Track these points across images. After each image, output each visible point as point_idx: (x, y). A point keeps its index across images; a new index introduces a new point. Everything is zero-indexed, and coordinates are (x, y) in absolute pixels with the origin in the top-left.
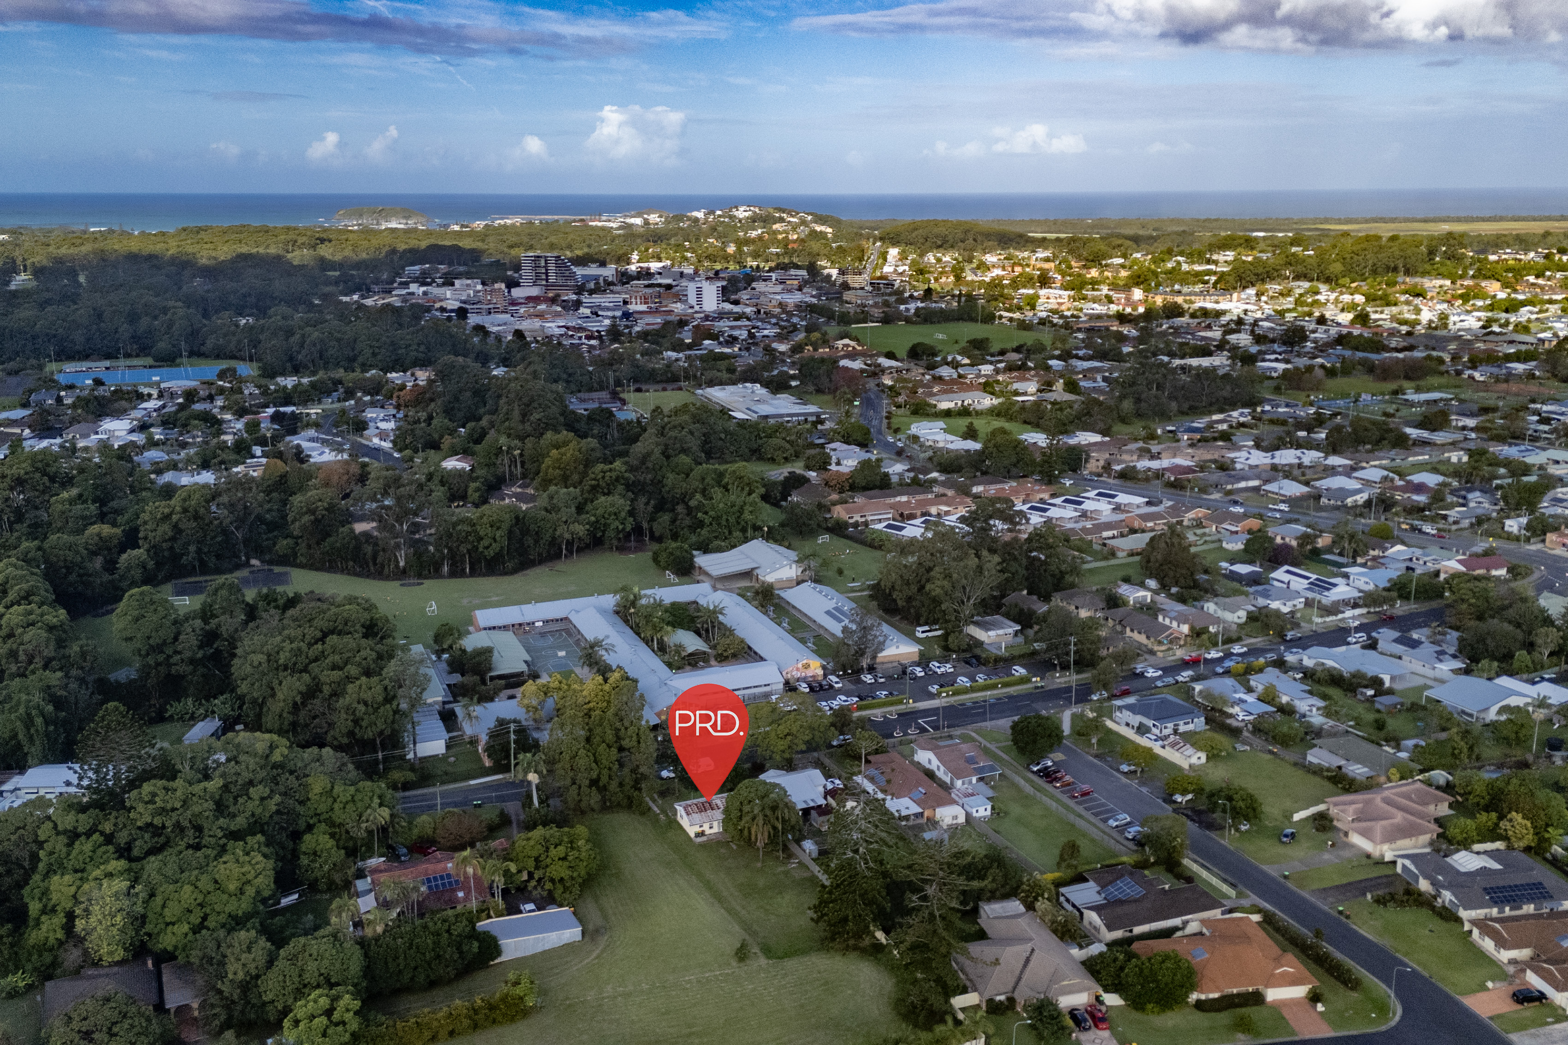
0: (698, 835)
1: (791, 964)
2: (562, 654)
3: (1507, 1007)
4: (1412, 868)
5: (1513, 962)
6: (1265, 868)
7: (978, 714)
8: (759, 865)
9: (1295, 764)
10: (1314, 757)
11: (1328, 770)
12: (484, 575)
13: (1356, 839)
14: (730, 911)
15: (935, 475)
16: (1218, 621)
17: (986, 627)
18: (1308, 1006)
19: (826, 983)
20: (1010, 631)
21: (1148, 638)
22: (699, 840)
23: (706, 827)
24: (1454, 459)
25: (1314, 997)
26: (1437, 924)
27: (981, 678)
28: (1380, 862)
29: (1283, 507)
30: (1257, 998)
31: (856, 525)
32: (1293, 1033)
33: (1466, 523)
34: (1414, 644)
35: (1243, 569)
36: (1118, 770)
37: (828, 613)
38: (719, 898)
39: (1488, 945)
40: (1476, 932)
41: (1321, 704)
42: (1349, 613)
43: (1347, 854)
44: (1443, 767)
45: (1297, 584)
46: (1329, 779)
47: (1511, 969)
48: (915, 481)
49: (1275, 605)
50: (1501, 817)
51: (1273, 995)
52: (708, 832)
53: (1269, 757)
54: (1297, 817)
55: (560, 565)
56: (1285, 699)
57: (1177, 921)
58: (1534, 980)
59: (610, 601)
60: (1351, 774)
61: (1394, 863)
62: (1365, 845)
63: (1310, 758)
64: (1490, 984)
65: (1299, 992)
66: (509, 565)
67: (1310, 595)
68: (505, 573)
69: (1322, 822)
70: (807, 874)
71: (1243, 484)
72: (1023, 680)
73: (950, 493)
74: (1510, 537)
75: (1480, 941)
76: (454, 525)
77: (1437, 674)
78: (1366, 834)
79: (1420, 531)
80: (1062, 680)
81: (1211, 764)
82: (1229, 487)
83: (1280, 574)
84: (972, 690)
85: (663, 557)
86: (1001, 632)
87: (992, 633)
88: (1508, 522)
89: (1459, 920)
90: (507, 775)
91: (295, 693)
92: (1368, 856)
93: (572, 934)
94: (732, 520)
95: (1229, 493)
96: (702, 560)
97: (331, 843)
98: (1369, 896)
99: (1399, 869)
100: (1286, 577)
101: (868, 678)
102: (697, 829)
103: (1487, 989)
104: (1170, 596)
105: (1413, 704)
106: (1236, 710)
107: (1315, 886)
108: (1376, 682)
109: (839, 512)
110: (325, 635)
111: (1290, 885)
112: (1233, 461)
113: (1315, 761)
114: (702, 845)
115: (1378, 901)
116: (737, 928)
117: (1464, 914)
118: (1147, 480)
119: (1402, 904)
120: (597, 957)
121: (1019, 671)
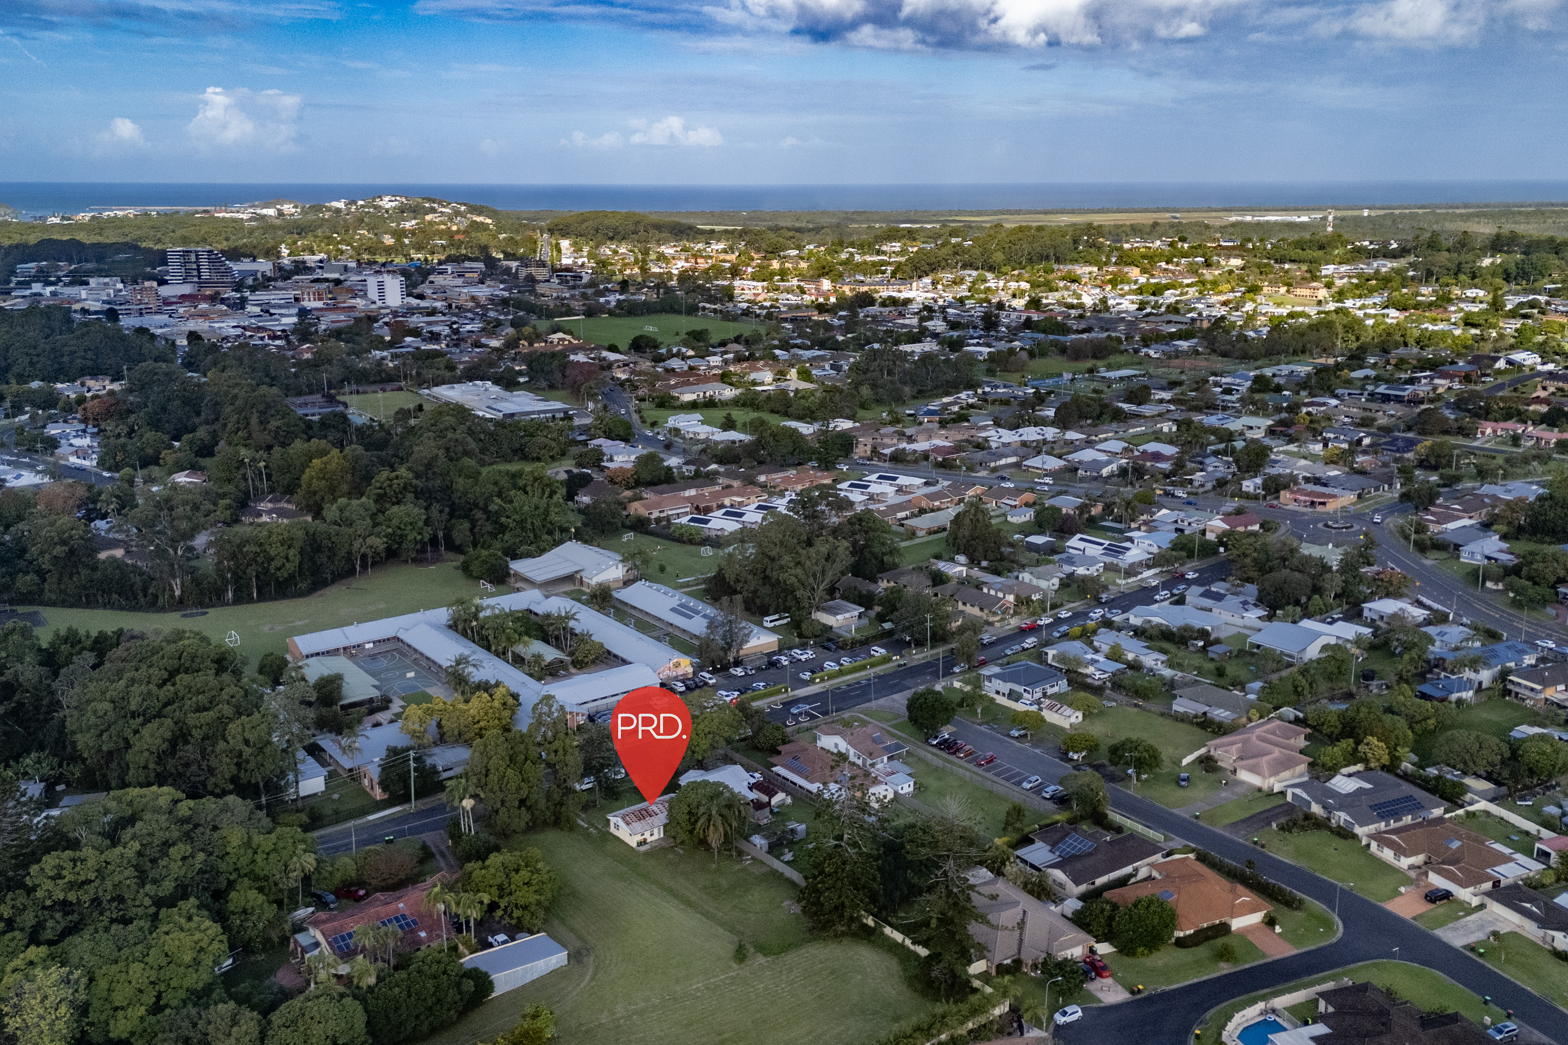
0: (640, 844)
1: (791, 958)
2: (411, 675)
3: (1423, 907)
4: (1305, 795)
5: (1411, 867)
6: (1176, 811)
7: (858, 696)
8: (714, 866)
9: (1162, 715)
10: (1180, 706)
11: (1196, 716)
12: (274, 599)
13: (1245, 776)
14: (705, 914)
15: (714, 466)
16: (1037, 589)
17: (833, 611)
18: (1267, 930)
19: (833, 972)
20: (856, 613)
21: (982, 609)
22: (643, 848)
23: (647, 835)
24: (1166, 429)
25: (1270, 922)
26: (1337, 842)
27: (846, 661)
28: (1270, 794)
29: (1048, 480)
30: (1223, 929)
31: (658, 520)
32: (1264, 956)
33: (1209, 486)
34: (1218, 597)
35: (1038, 540)
36: (1009, 736)
37: (673, 610)
38: (689, 904)
39: (1387, 855)
40: (1374, 845)
41: (1163, 658)
42: (1147, 573)
43: (1238, 790)
44: (1289, 704)
45: (1094, 551)
46: (1198, 724)
47: (1413, 874)
48: (698, 474)
49: (1081, 571)
50: (1358, 742)
51: (1237, 924)
52: (649, 839)
53: (1135, 710)
54: (1185, 762)
55: (358, 582)
56: (1130, 656)
57: (1128, 869)
58: (1436, 881)
59: (443, 614)
60: (1217, 719)
61: (1283, 793)
62: (1254, 780)
63: (1175, 707)
64: (1402, 889)
65: (1256, 918)
66: (303, 585)
67: (1108, 560)
68: (300, 594)
69: (1208, 763)
70: (765, 869)
71: (1003, 462)
72: (886, 660)
73: (736, 484)
74: (1248, 496)
75: (1378, 853)
76: (240, 546)
77: (1246, 622)
78: (1254, 770)
79: (1173, 495)
80: (920, 656)
81: (1087, 722)
82: (993, 464)
83: (1074, 542)
84: (841, 673)
85: (475, 568)
86: (847, 615)
87: (840, 617)
88: (1245, 483)
89: (1354, 837)
90: (406, 807)
91: (159, 741)
92: (1260, 790)
93: (558, 959)
94: (538, 523)
95: (994, 470)
96: (518, 566)
97: (261, 898)
98: (1274, 825)
99: (1289, 798)
100: (1082, 545)
101: (739, 672)
102: (639, 838)
103: (1401, 894)
104: (983, 569)
105: (1240, 651)
106: (1091, 670)
107: (1227, 821)
108: (1203, 634)
109: (637, 509)
110: (173, 674)
111: (1201, 823)
112: (986, 440)
113: (1181, 709)
114: (647, 854)
115: (1282, 828)
116: (721, 930)
117: (1359, 830)
118: (916, 461)
119: (1303, 828)
120: (593, 979)
121: (879, 651)
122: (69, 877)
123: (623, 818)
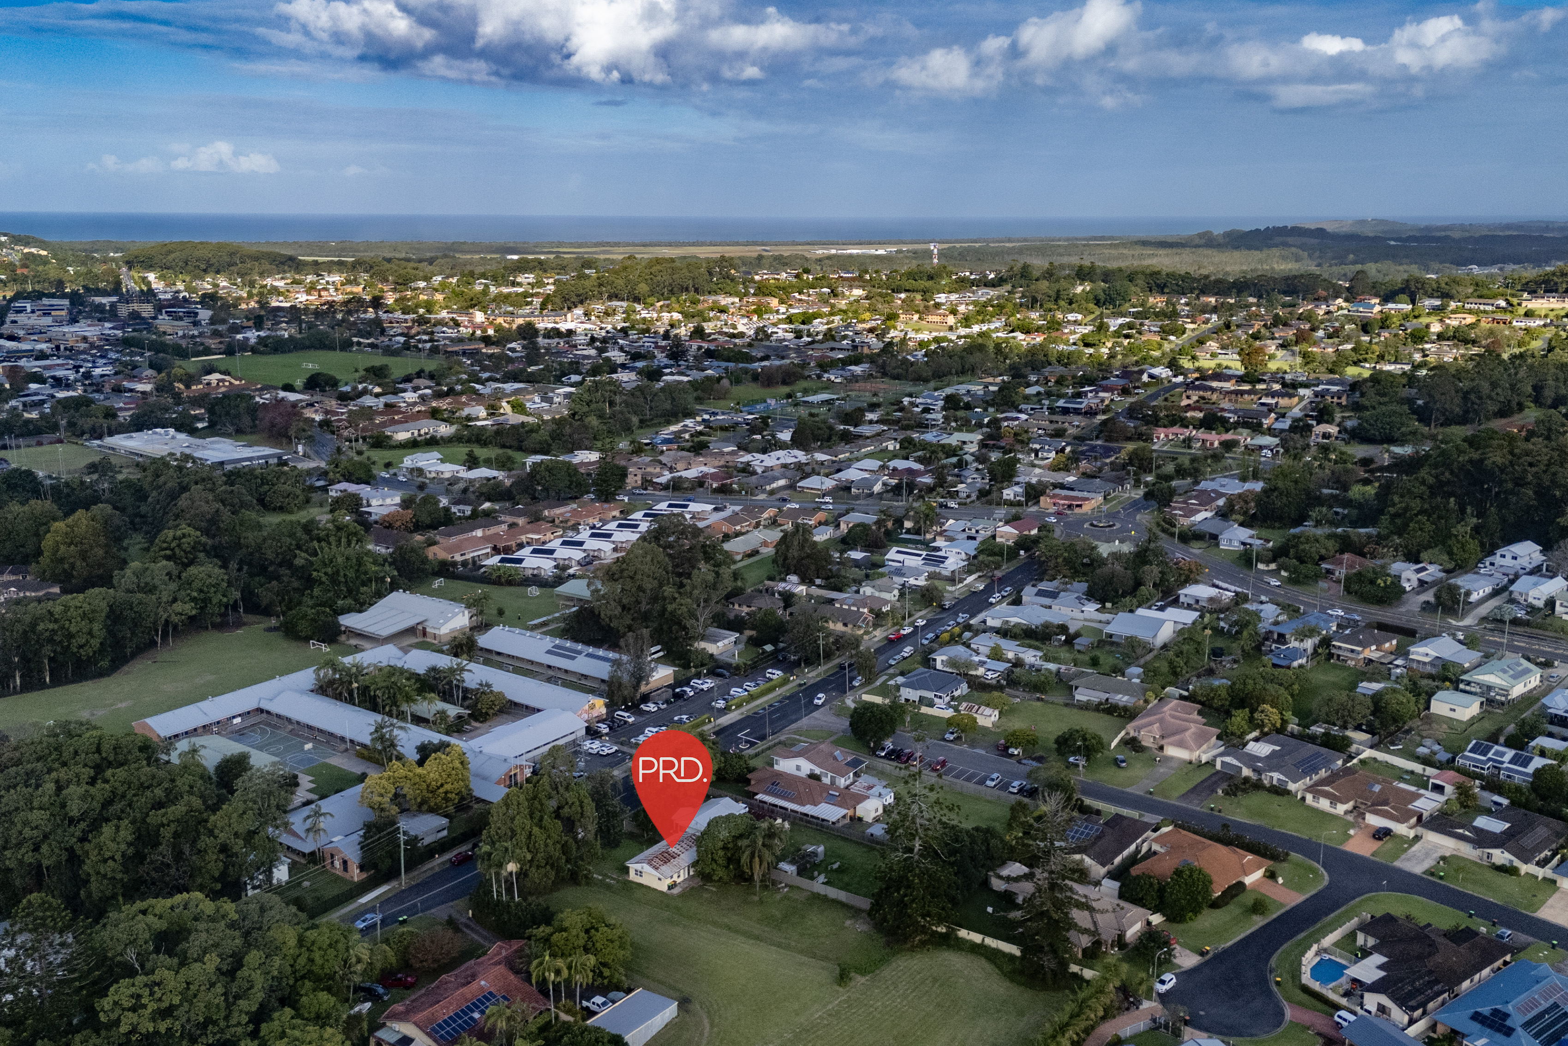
0: (670, 888)
1: (887, 972)
2: (308, 746)
3: (1375, 845)
4: (1235, 762)
5: (1346, 812)
6: (1129, 790)
7: (779, 719)
8: (756, 898)
9: (1066, 705)
10: (1081, 696)
11: (1100, 703)
13: (1171, 751)
14: (779, 945)
15: (487, 505)
16: (886, 602)
17: (714, 640)
18: (1270, 882)
19: (935, 980)
20: (733, 639)
21: (845, 625)
22: (676, 891)
23: (675, 878)
24: (891, 448)
25: (1271, 875)
26: (1277, 799)
27: (750, 686)
28: (1200, 765)
29: (828, 499)
30: (1240, 885)
31: (464, 563)
32: (1282, 905)
33: (974, 497)
34: (1053, 595)
35: (857, 555)
36: (944, 740)
37: (549, 652)
38: (757, 938)
39: (1324, 804)
40: (1309, 797)
41: (1040, 654)
42: (970, 579)
43: (1175, 765)
44: (1171, 684)
45: (913, 562)
46: (1104, 710)
47: (1350, 818)
48: (475, 515)
49: (912, 581)
50: (1252, 712)
51: (1248, 880)
52: (679, 881)
53: (1039, 704)
54: (1113, 745)
55: (162, 654)
56: (1010, 655)
57: (1133, 847)
58: (1374, 821)
59: (307, 677)
60: (1121, 704)
61: (1211, 763)
62: (1182, 754)
63: (1078, 697)
64: (1352, 832)
65: (1259, 874)
66: (105, 664)
67: (931, 569)
69: (1132, 744)
70: (806, 894)
71: (774, 485)
72: (785, 682)
73: (521, 521)
74: (1011, 504)
75: (1315, 804)
76: (33, 625)
77: (1086, 615)
78: (1181, 745)
79: (946, 507)
80: (813, 674)
81: (1004, 719)
82: (768, 488)
83: (892, 554)
84: (752, 698)
85: (303, 627)
86: (726, 641)
87: (720, 644)
88: (1005, 492)
89: (1289, 792)
90: (394, 884)
91: (123, 847)
92: (1190, 763)
93: (670, 1011)
94: (351, 574)
95: (772, 492)
96: (348, 621)
97: (333, 1000)
98: (1220, 792)
99: (1218, 767)
100: (900, 557)
101: (651, 707)
102: (669, 881)
103: (1350, 836)
104: (819, 586)
105: (1100, 641)
106: (981, 671)
107: (1176, 794)
108: (1063, 628)
109: (437, 553)
111: (1155, 798)
112: (748, 464)
113: (1084, 698)
114: (681, 895)
115: (1226, 793)
116: (805, 959)
117: (1292, 787)
118: (693, 489)
119: (1245, 791)
120: (712, 1025)
121: (776, 674)
122: (152, 1006)
123: (650, 863)
